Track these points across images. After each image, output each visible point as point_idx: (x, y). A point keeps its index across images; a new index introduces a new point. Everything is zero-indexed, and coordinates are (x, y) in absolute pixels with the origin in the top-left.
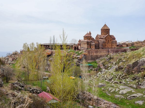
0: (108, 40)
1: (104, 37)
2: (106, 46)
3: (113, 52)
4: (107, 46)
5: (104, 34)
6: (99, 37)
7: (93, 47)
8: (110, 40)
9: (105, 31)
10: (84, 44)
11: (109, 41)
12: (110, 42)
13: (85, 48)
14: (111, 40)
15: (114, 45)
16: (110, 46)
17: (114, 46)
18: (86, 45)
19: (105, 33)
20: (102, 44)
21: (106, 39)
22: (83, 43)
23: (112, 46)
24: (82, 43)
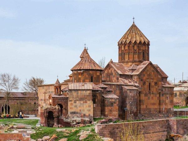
0: (147, 84)
1: (133, 70)
2: (142, 107)
3: (184, 128)
4: (145, 107)
5: (131, 60)
6: (120, 72)
7: (111, 111)
8: (153, 84)
9: (136, 48)
10: (81, 99)
11: (153, 87)
12: (154, 90)
13: (87, 114)
14: (156, 83)
15: (167, 101)
16: (154, 104)
17: (166, 104)
18: (90, 103)
19: (136, 56)
20: (134, 97)
21: (142, 80)
22: (77, 97)
23: (160, 104)
24: (74, 94)
